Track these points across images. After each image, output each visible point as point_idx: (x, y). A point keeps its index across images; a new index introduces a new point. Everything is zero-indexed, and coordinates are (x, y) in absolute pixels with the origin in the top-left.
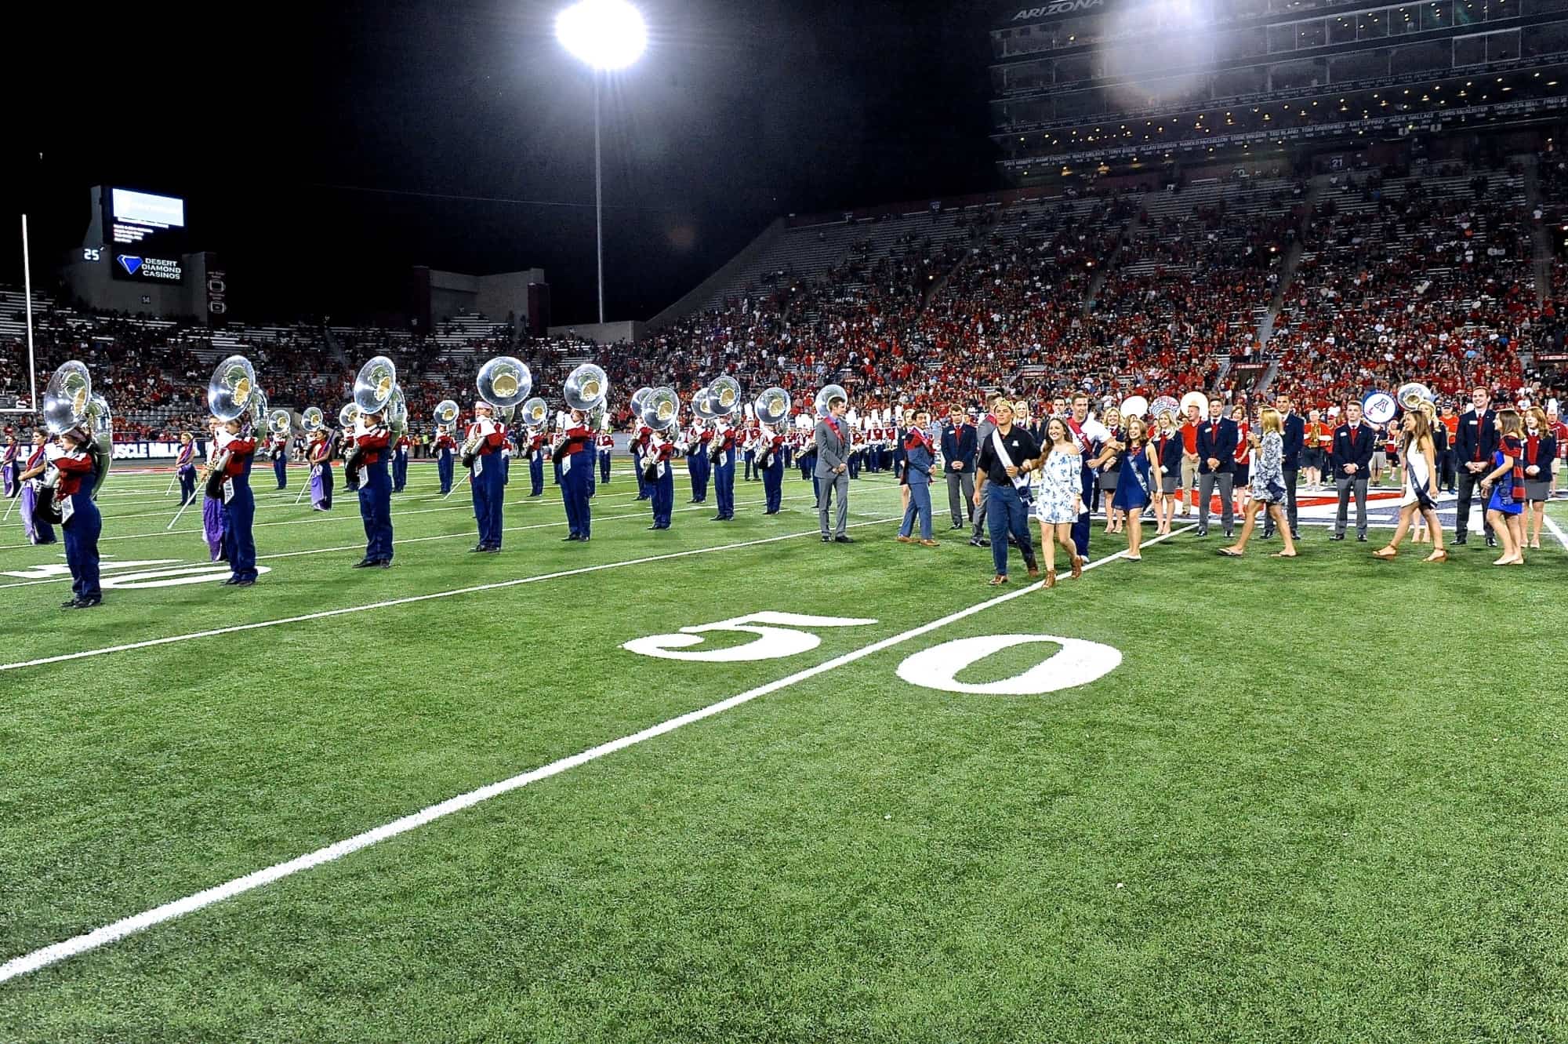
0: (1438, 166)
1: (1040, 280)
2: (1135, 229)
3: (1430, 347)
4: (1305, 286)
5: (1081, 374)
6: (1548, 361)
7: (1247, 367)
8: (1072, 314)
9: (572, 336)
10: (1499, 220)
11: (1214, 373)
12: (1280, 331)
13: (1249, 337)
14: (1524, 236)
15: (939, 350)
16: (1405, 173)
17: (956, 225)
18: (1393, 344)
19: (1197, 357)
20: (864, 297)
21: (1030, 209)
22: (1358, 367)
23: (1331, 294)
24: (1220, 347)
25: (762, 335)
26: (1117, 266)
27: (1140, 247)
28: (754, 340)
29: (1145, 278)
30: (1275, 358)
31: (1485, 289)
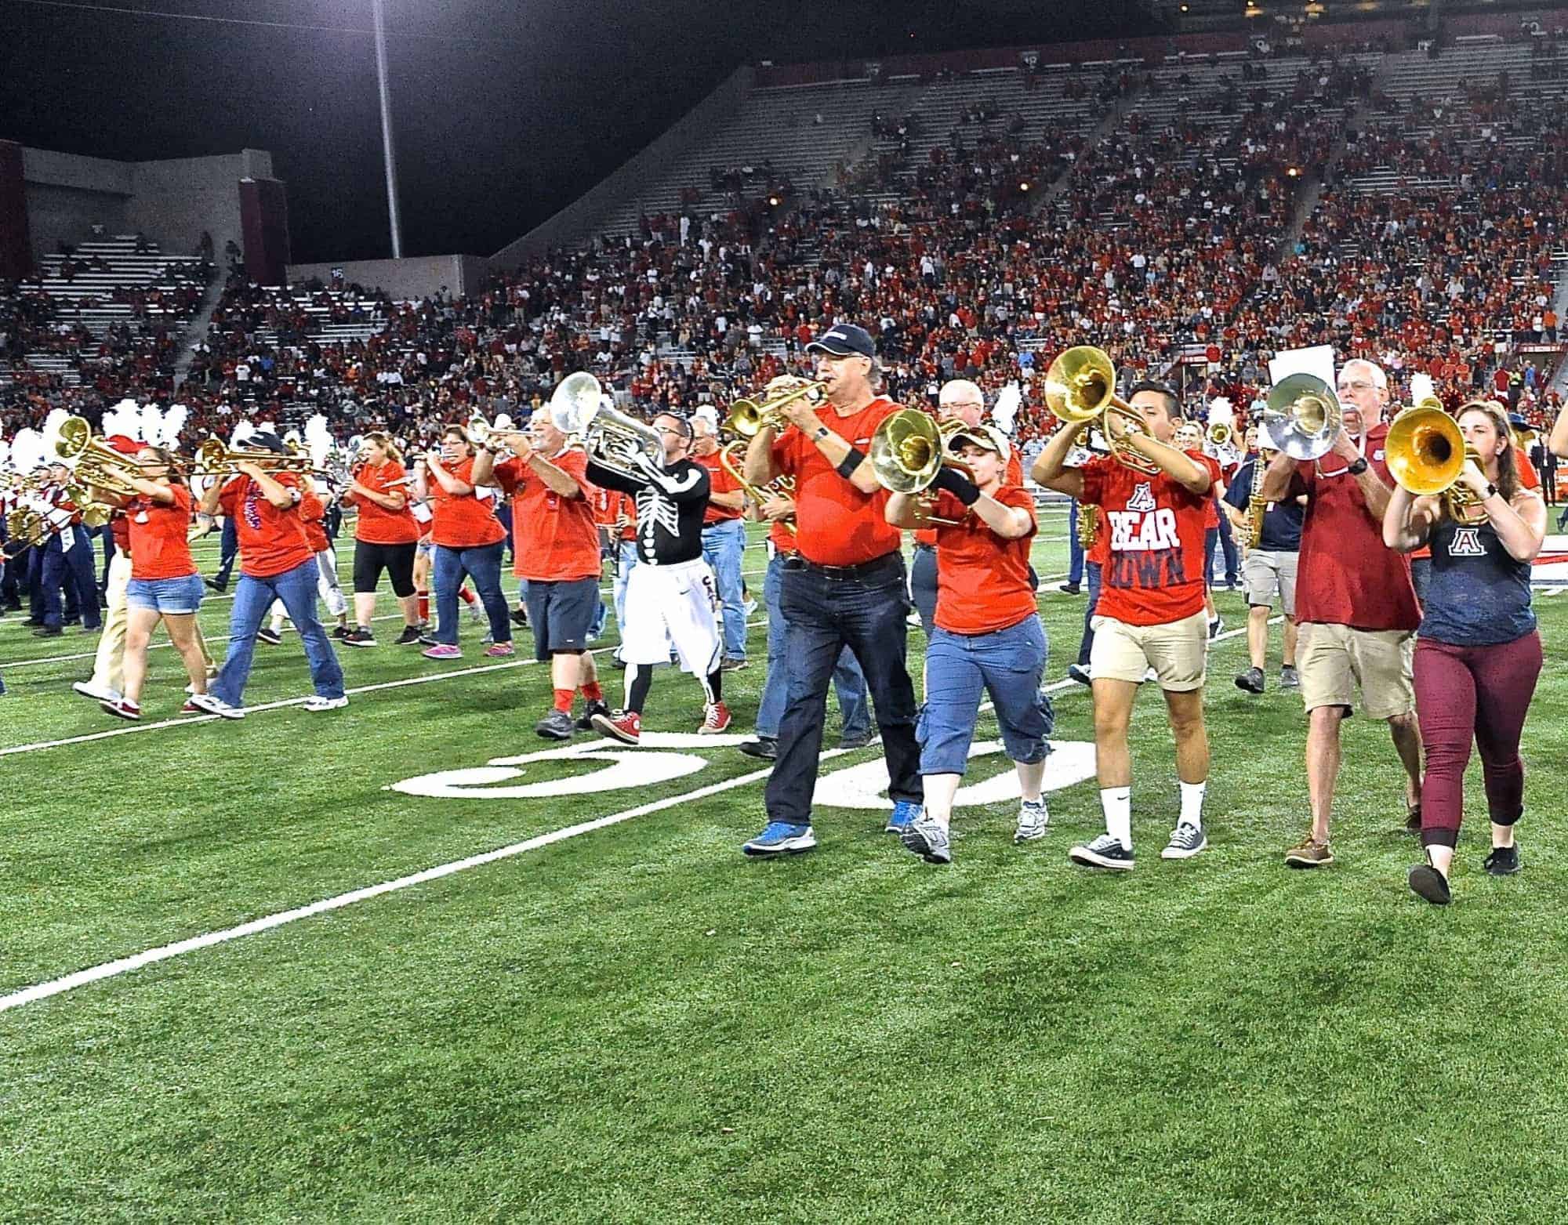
1: (1211, 198)
7: (1538, 349)
8: (1264, 257)
9: (339, 285)
11: (1487, 358)
13: (1542, 300)
15: (1039, 316)
17: (1066, 95)
19: (1460, 332)
20: (904, 218)
21: (1193, 71)
24: (1497, 318)
25: (716, 285)
26: (1338, 177)
27: (1375, 148)
28: (701, 295)
29: (1384, 198)
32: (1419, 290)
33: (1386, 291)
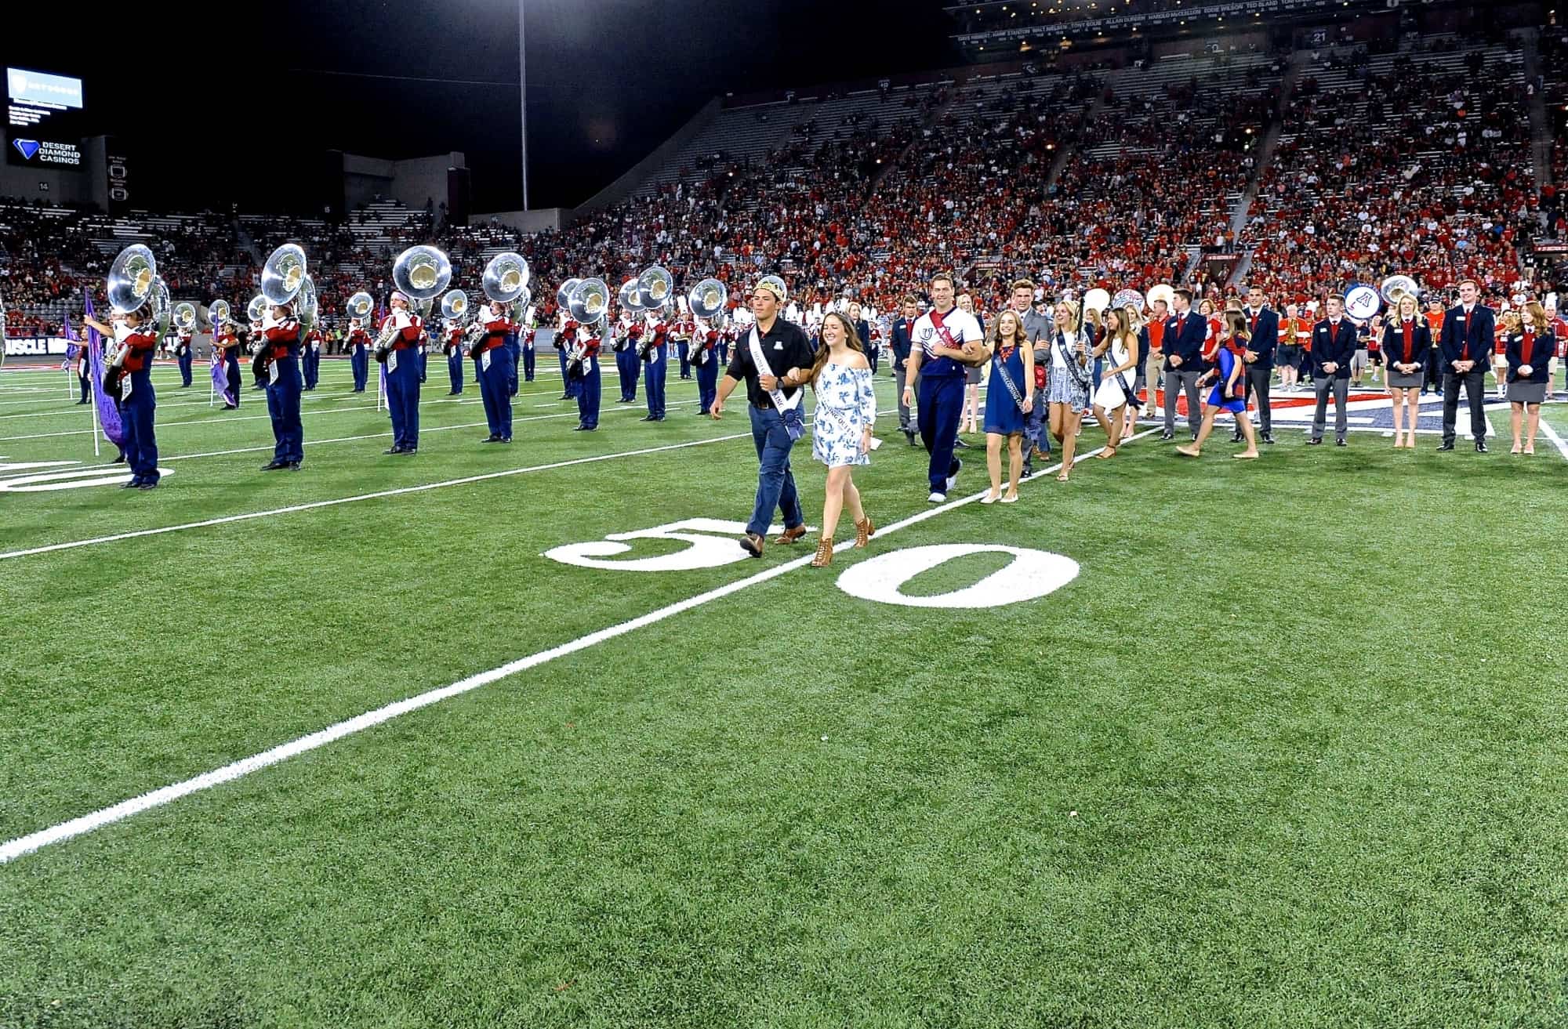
0: (1430, 40)
1: (996, 164)
2: (1101, 110)
3: (1418, 237)
4: (1283, 171)
5: (1039, 265)
6: (1546, 252)
7: (1220, 258)
8: (1031, 200)
9: (495, 226)
10: (1496, 98)
11: (1184, 263)
12: (1256, 220)
13: (1221, 224)
14: (1522, 116)
15: (886, 239)
16: (1393, 49)
17: (905, 105)
18: (1378, 234)
19: (1164, 247)
20: (808, 183)
21: (986, 87)
22: (1339, 259)
23: (1311, 179)
24: (1190, 237)
25: (697, 223)
26: (1080, 149)
27: (1104, 129)
28: (688, 229)
29: (1110, 162)
30: (1250, 249)
31: (1479, 174)
32: (1136, 220)
33: (1112, 221)
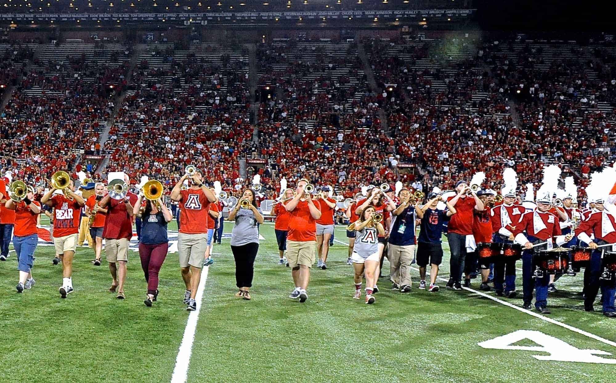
0: (204, 45)
2: (31, 67)
3: (193, 152)
4: (128, 111)
6: (253, 163)
7: (93, 157)
10: (234, 80)
11: (74, 160)
12: (113, 137)
13: (95, 139)
14: (246, 90)
16: (187, 48)
18: (173, 149)
19: (64, 150)
22: (153, 162)
23: (142, 117)
24: (78, 145)
26: (19, 89)
27: (33, 78)
29: (36, 98)
30: (109, 153)
31: (224, 120)
32: (49, 133)
33: (36, 133)
